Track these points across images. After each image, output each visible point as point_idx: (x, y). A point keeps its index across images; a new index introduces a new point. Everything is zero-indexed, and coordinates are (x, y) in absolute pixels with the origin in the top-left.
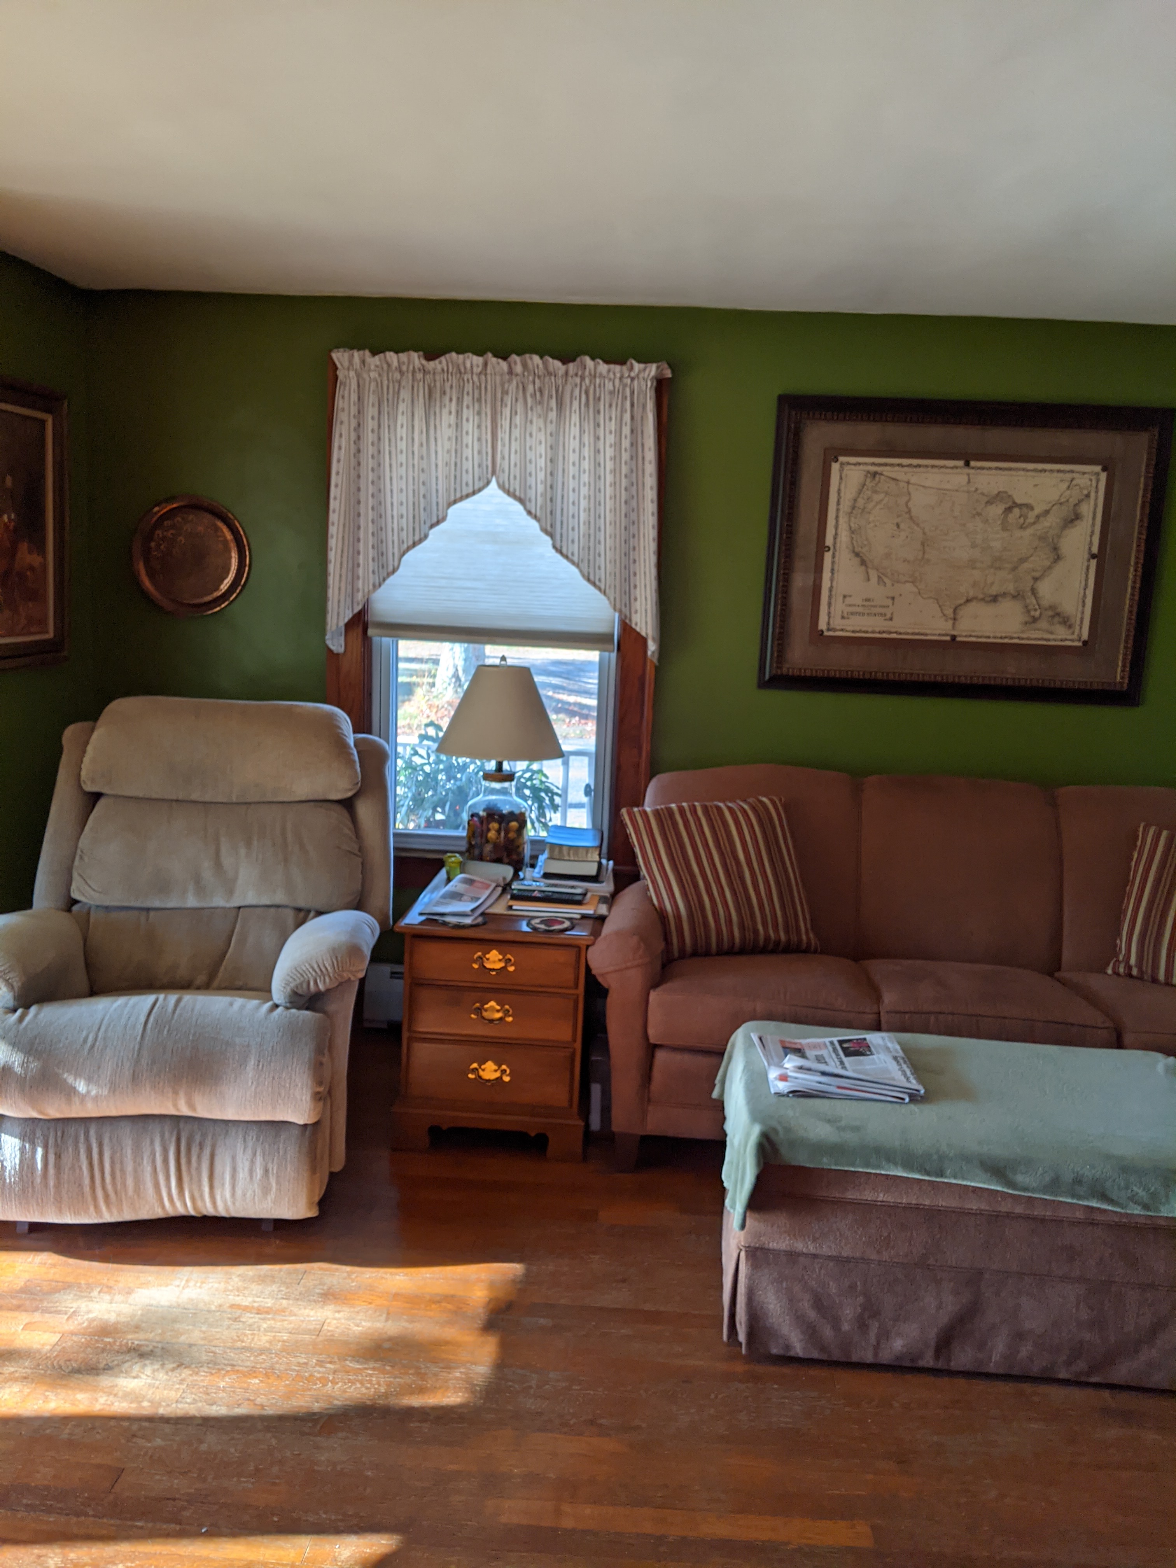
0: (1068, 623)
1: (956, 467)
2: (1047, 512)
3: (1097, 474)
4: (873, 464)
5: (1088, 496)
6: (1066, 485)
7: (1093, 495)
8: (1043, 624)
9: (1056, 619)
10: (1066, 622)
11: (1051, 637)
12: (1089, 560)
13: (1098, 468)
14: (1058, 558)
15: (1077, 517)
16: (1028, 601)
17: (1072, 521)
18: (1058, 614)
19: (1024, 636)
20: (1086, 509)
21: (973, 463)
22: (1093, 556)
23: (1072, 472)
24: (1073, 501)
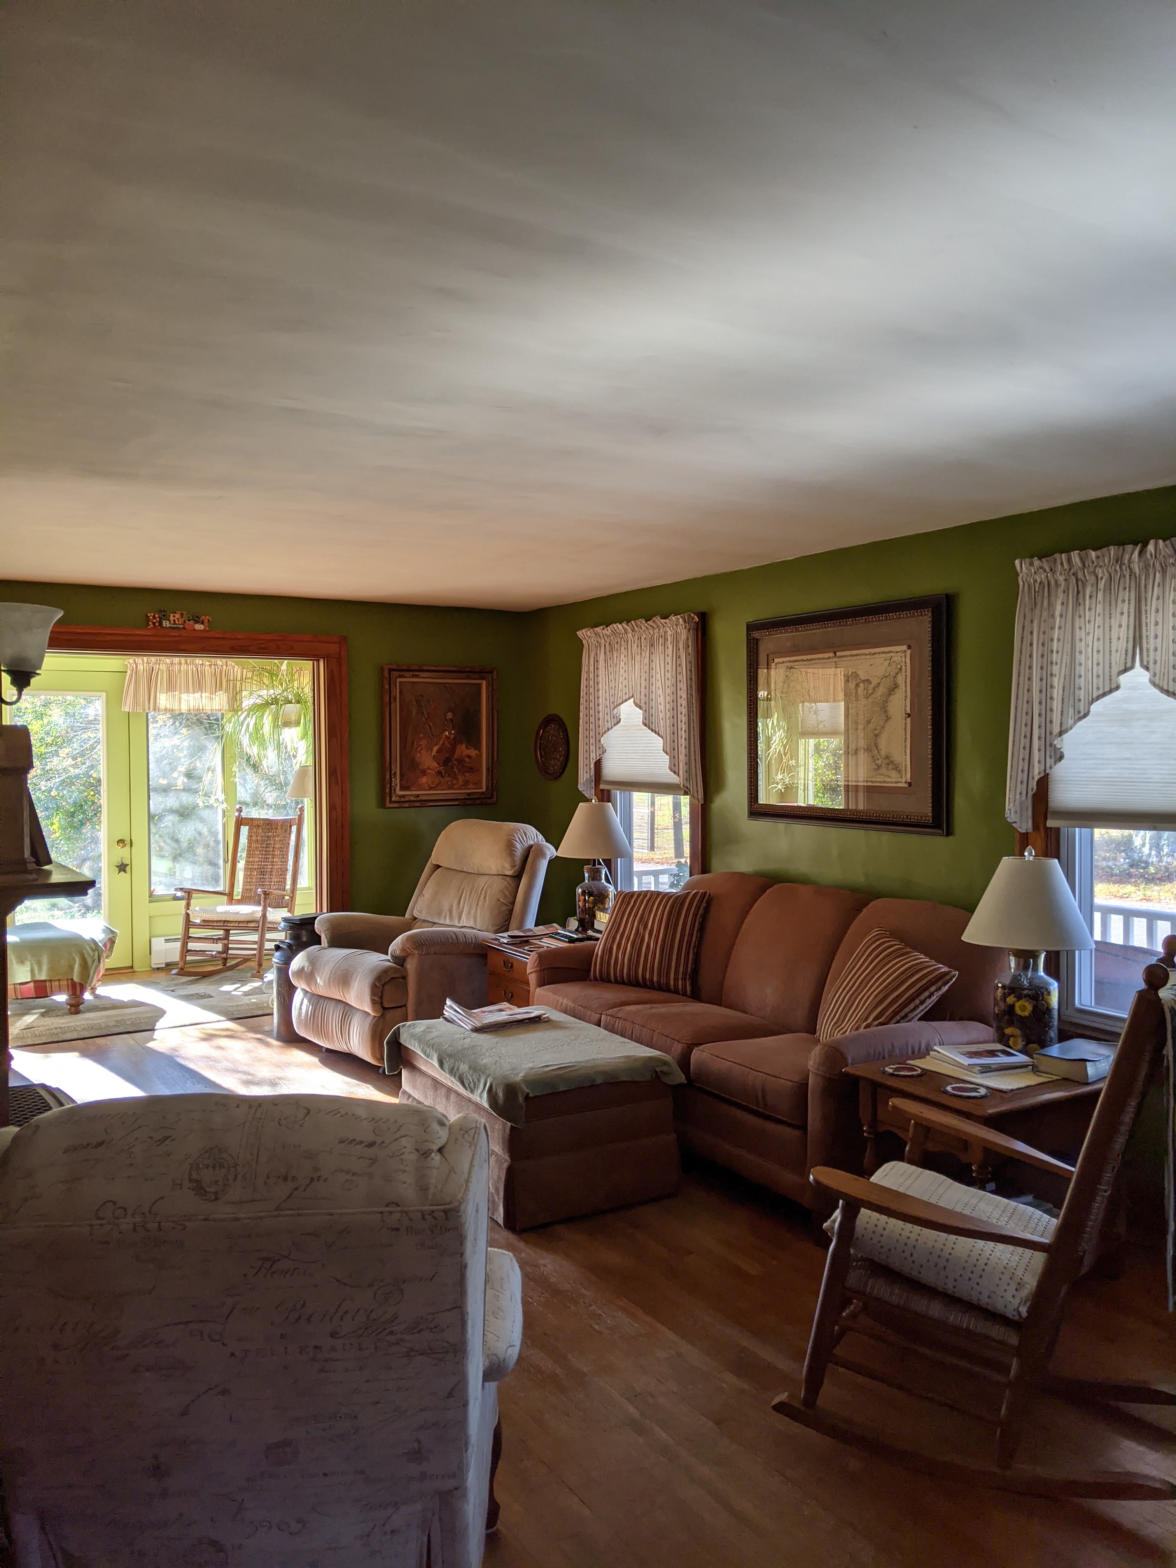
0: (898, 769)
1: (829, 658)
2: (879, 684)
3: (905, 651)
4: (790, 661)
5: (901, 669)
6: (886, 663)
7: (904, 667)
8: (883, 770)
9: (891, 767)
10: (897, 768)
11: (889, 780)
12: (906, 719)
13: (905, 647)
14: (888, 719)
15: (896, 686)
16: (873, 753)
17: (893, 690)
18: (892, 762)
19: (874, 780)
20: (900, 680)
21: (838, 654)
22: (909, 715)
23: (890, 652)
24: (893, 674)
